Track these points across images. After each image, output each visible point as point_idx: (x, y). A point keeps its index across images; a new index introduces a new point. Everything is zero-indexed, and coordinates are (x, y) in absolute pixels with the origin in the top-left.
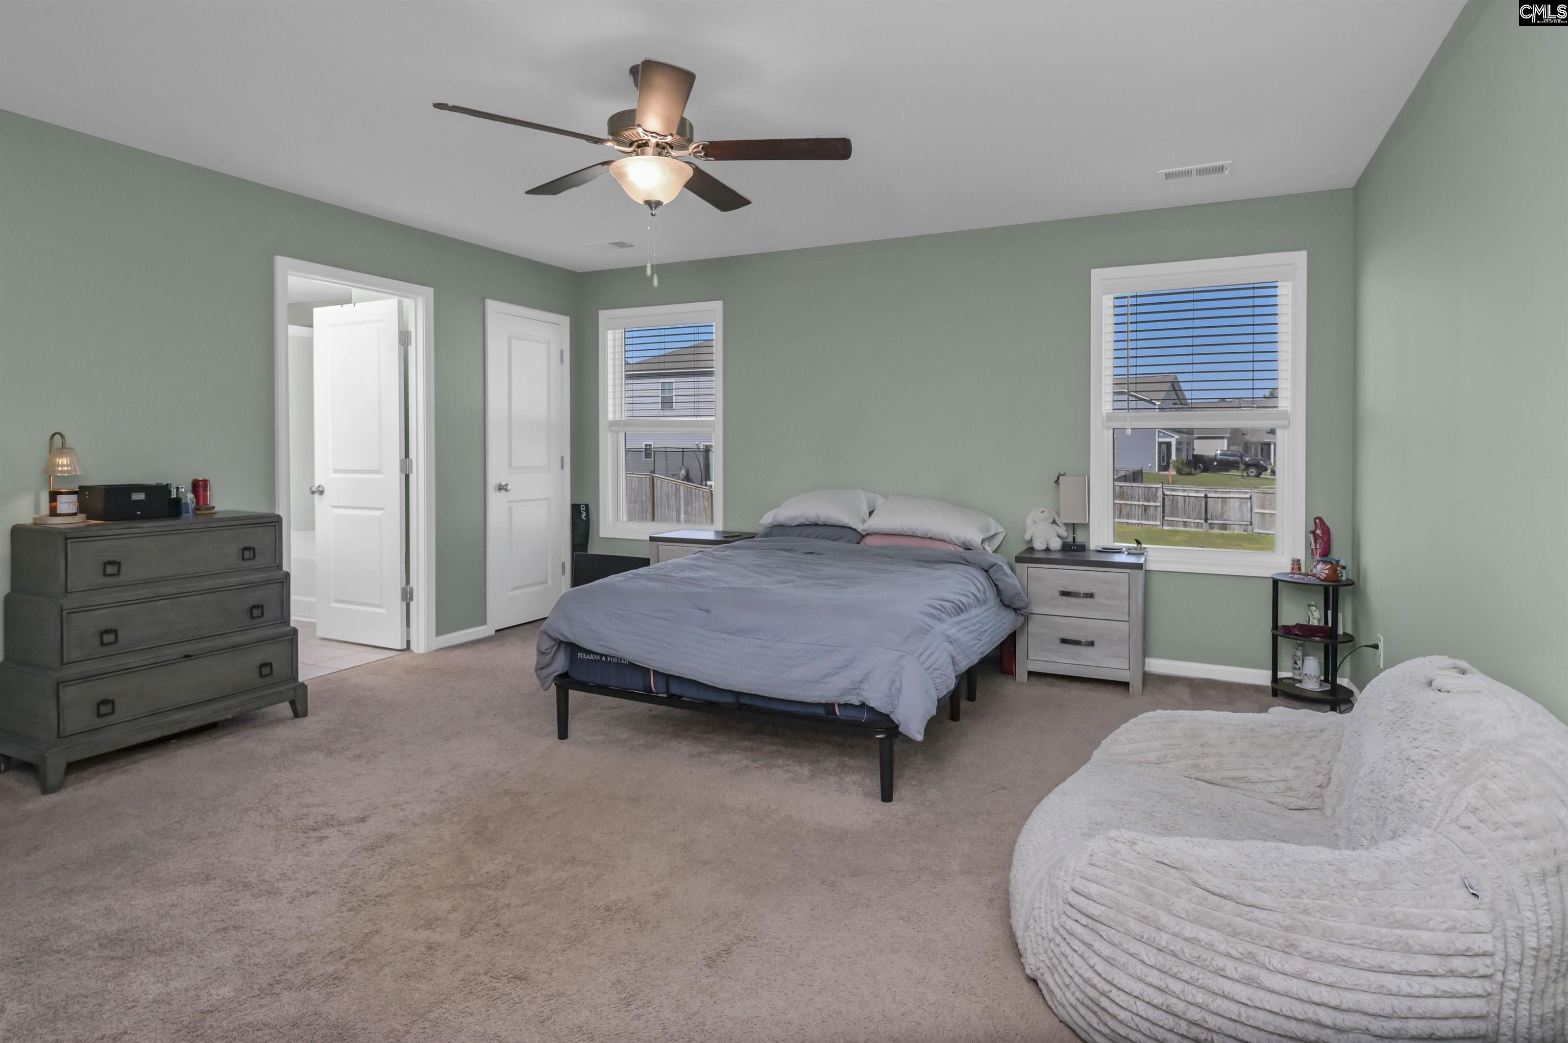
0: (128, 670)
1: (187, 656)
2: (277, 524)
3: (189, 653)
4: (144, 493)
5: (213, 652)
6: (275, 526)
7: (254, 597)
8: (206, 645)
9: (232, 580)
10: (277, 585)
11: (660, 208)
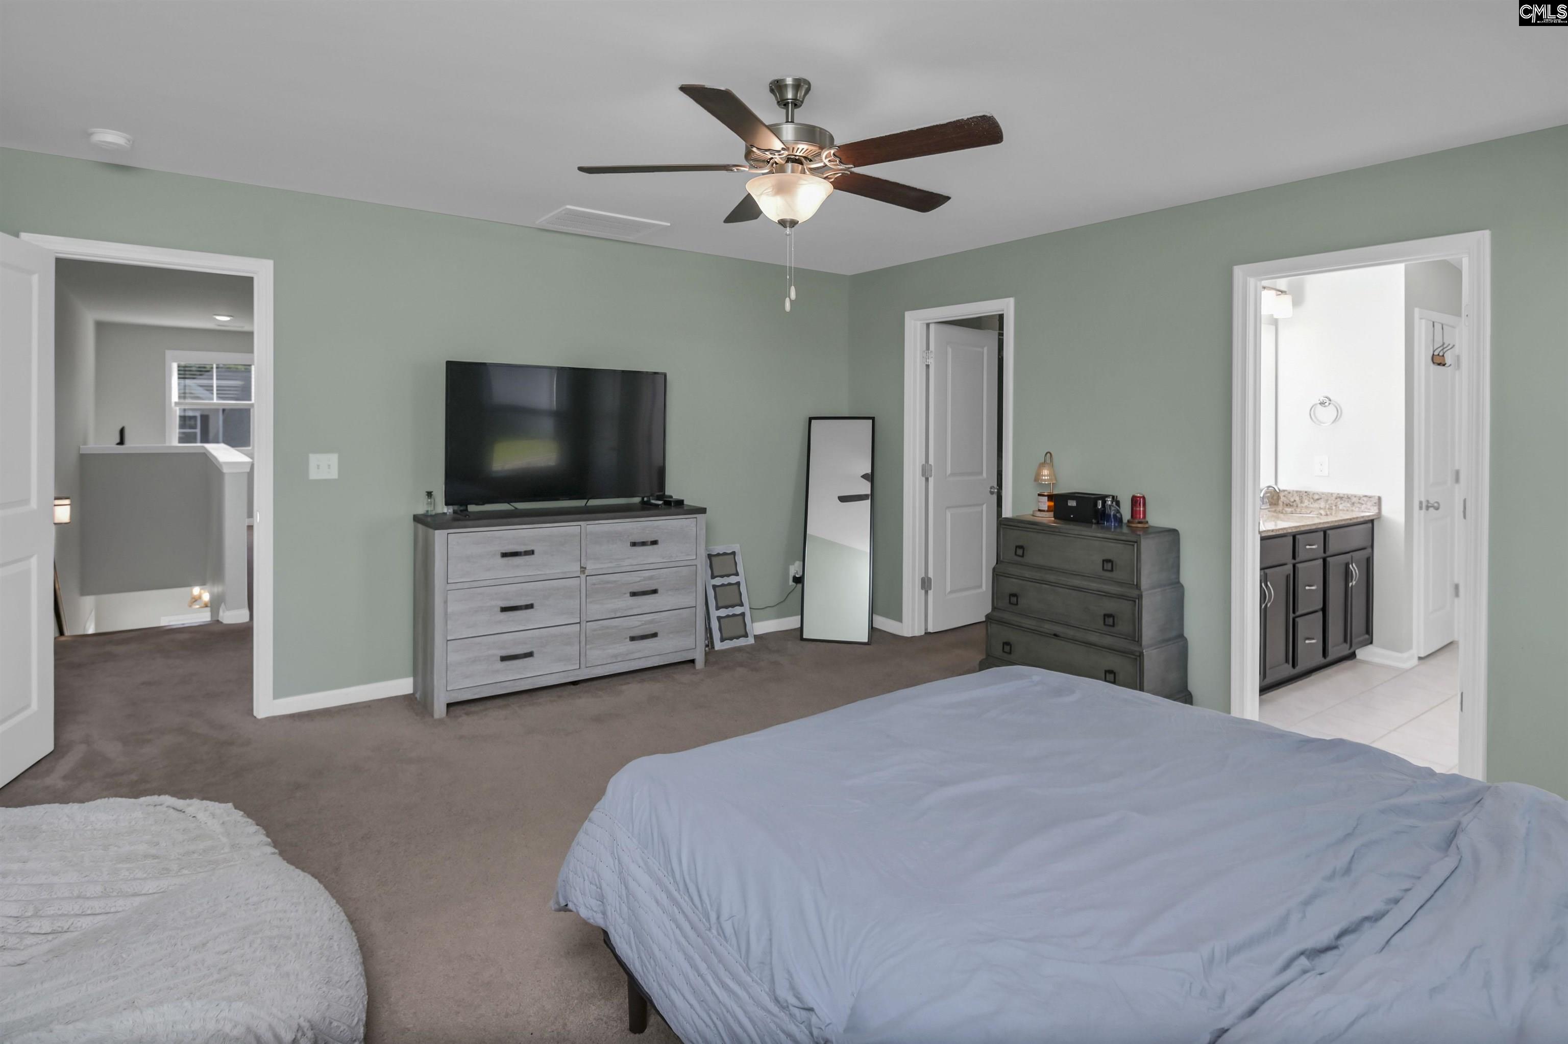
0: (1020, 627)
1: (1055, 635)
2: (1136, 544)
3: (1058, 633)
4: (1075, 501)
5: (1074, 640)
6: (1133, 545)
7: (1110, 606)
8: (1071, 633)
9: (1094, 585)
10: (1131, 602)
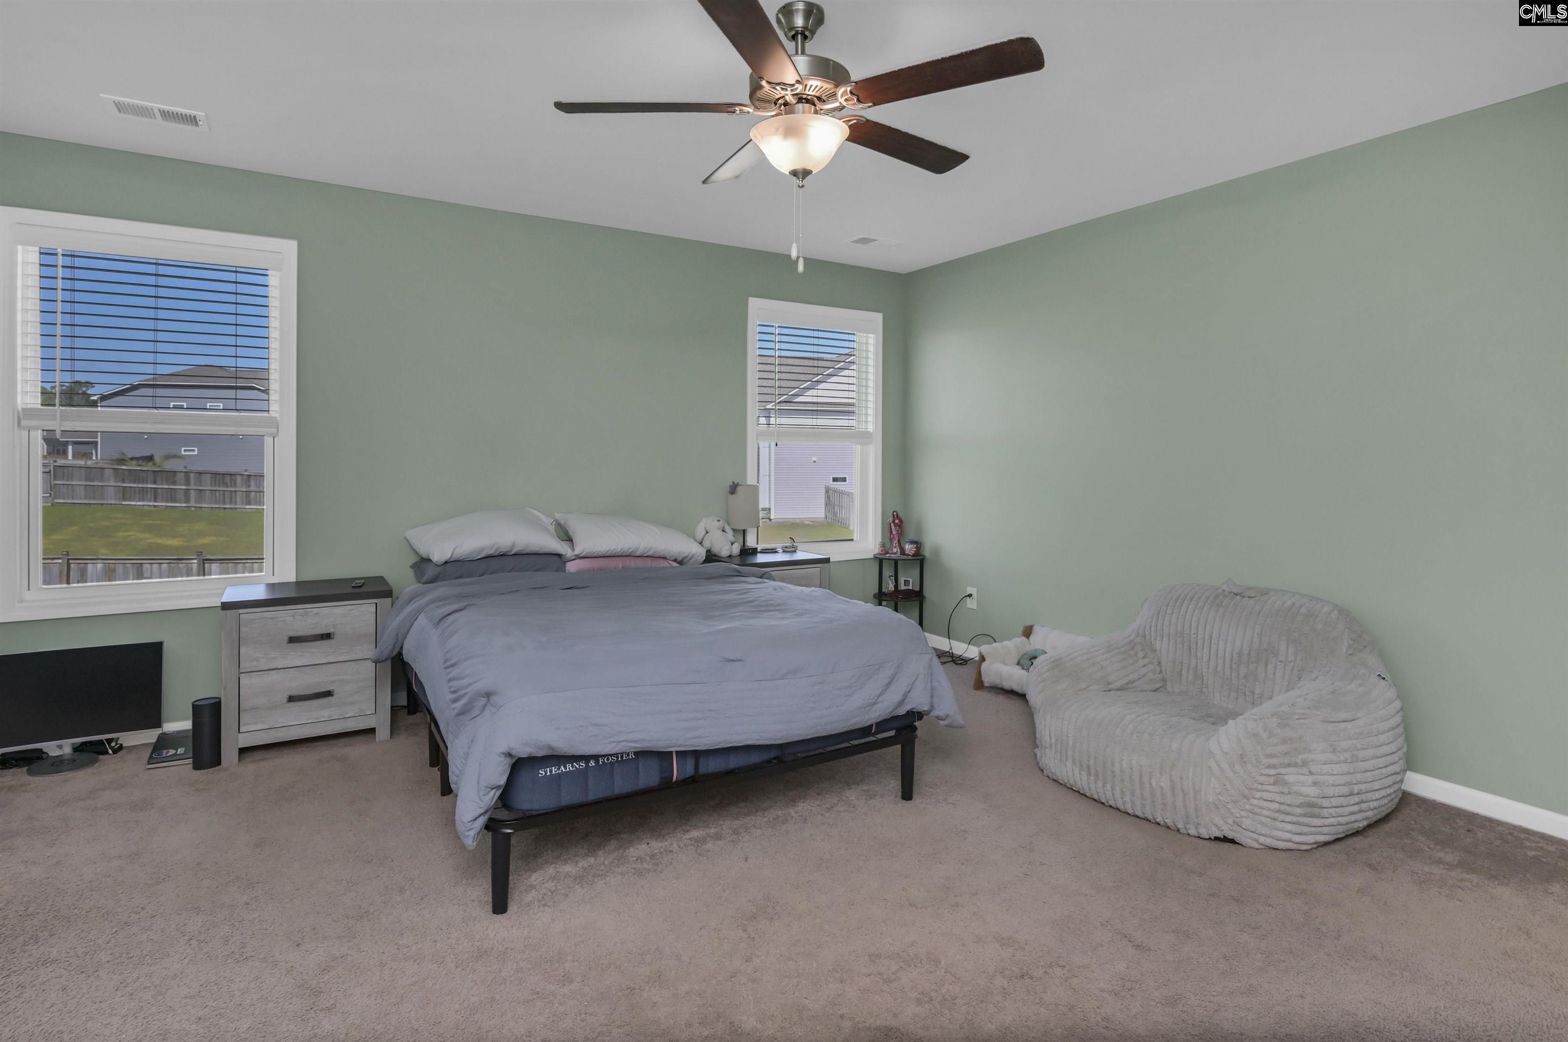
11: (808, 178)
